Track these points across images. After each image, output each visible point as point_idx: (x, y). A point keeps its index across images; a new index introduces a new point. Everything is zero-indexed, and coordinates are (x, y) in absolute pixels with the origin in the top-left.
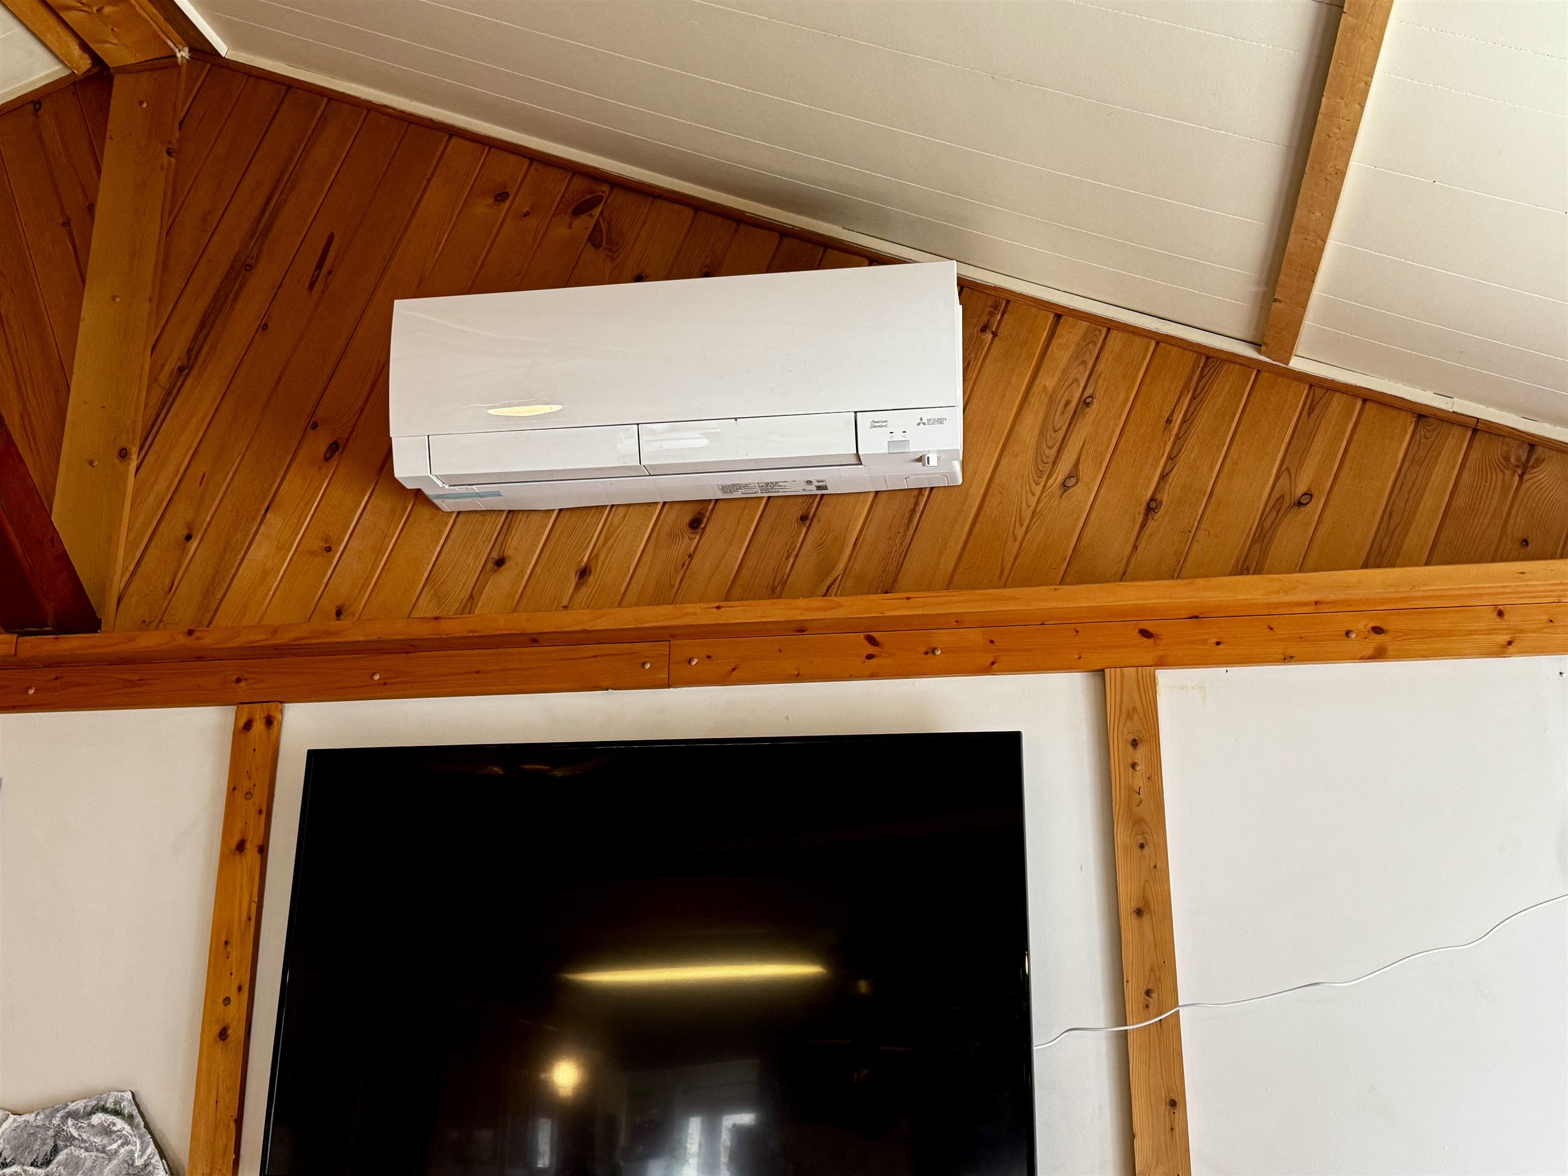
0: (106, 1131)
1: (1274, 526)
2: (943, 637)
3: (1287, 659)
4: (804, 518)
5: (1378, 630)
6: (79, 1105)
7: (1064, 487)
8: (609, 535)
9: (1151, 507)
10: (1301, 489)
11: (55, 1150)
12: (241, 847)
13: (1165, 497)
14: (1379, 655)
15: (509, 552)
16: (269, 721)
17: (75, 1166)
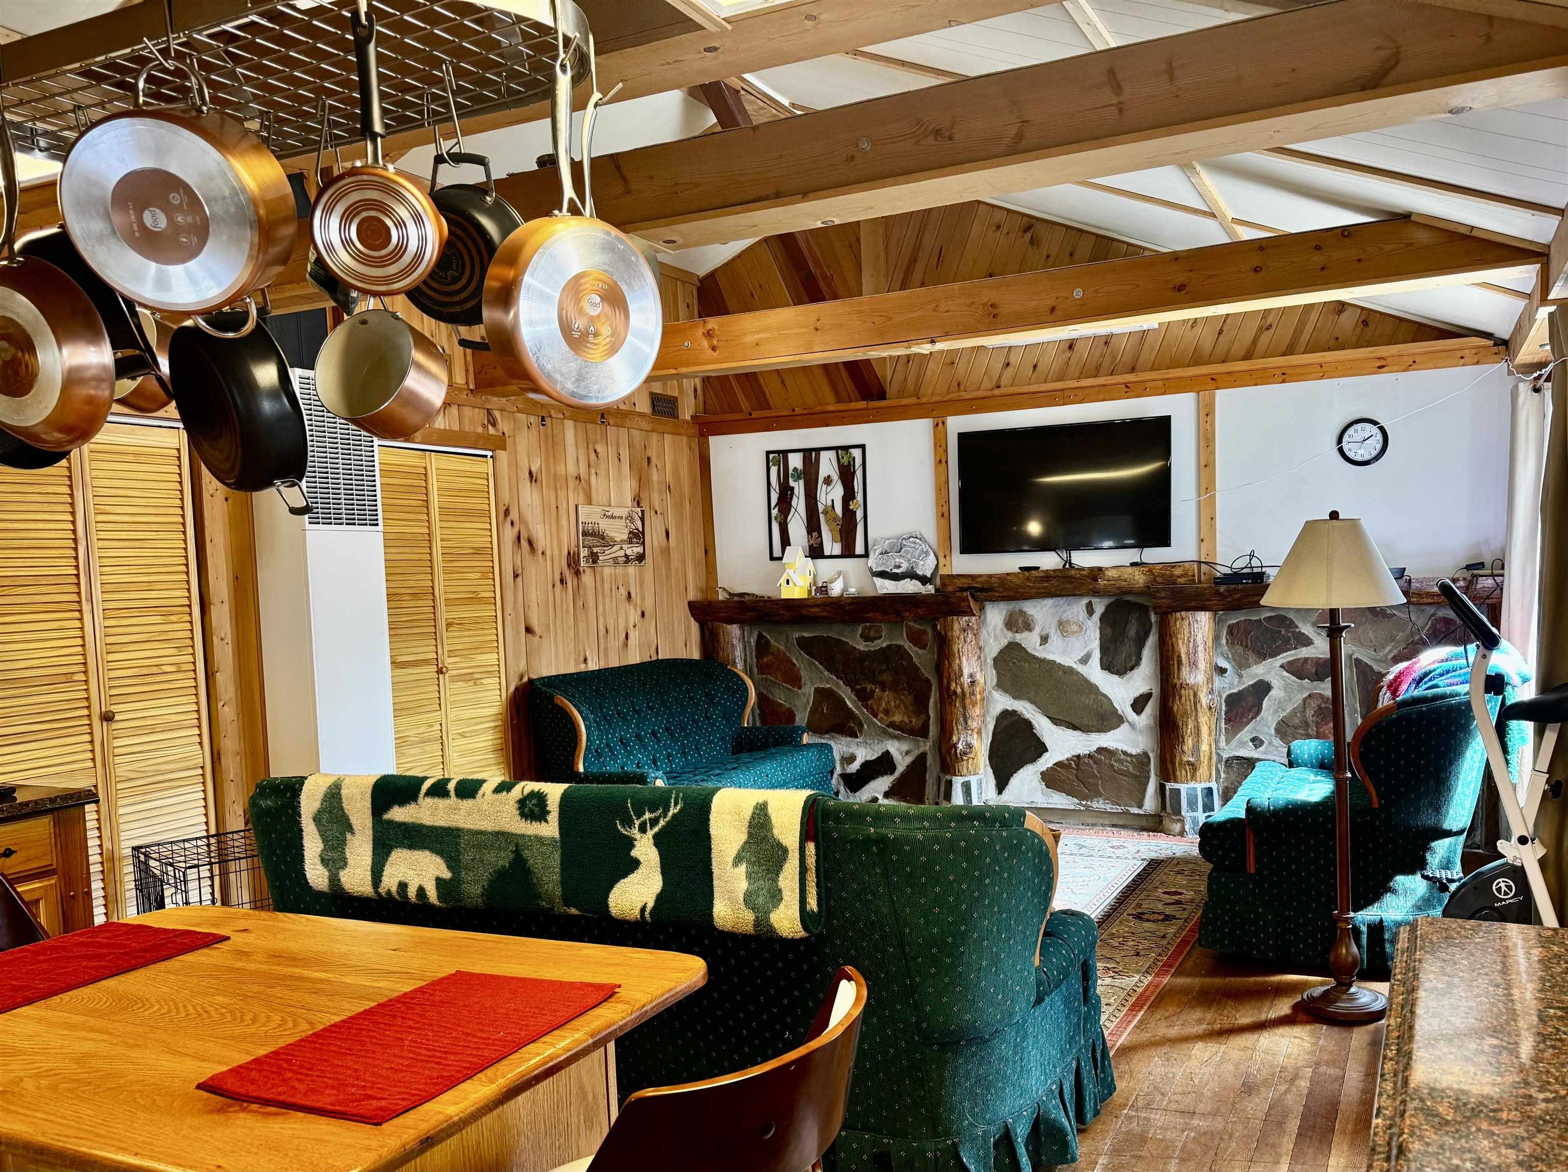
0: (915, 543)
1: (1259, 337)
2: (1149, 385)
3: (1256, 385)
4: (1106, 343)
5: (1284, 374)
6: (905, 536)
7: (1192, 327)
8: (1043, 352)
9: (1220, 333)
10: (1269, 323)
11: (901, 549)
12: (940, 461)
13: (1224, 329)
14: (1283, 381)
15: (1011, 361)
16: (943, 423)
17: (908, 552)
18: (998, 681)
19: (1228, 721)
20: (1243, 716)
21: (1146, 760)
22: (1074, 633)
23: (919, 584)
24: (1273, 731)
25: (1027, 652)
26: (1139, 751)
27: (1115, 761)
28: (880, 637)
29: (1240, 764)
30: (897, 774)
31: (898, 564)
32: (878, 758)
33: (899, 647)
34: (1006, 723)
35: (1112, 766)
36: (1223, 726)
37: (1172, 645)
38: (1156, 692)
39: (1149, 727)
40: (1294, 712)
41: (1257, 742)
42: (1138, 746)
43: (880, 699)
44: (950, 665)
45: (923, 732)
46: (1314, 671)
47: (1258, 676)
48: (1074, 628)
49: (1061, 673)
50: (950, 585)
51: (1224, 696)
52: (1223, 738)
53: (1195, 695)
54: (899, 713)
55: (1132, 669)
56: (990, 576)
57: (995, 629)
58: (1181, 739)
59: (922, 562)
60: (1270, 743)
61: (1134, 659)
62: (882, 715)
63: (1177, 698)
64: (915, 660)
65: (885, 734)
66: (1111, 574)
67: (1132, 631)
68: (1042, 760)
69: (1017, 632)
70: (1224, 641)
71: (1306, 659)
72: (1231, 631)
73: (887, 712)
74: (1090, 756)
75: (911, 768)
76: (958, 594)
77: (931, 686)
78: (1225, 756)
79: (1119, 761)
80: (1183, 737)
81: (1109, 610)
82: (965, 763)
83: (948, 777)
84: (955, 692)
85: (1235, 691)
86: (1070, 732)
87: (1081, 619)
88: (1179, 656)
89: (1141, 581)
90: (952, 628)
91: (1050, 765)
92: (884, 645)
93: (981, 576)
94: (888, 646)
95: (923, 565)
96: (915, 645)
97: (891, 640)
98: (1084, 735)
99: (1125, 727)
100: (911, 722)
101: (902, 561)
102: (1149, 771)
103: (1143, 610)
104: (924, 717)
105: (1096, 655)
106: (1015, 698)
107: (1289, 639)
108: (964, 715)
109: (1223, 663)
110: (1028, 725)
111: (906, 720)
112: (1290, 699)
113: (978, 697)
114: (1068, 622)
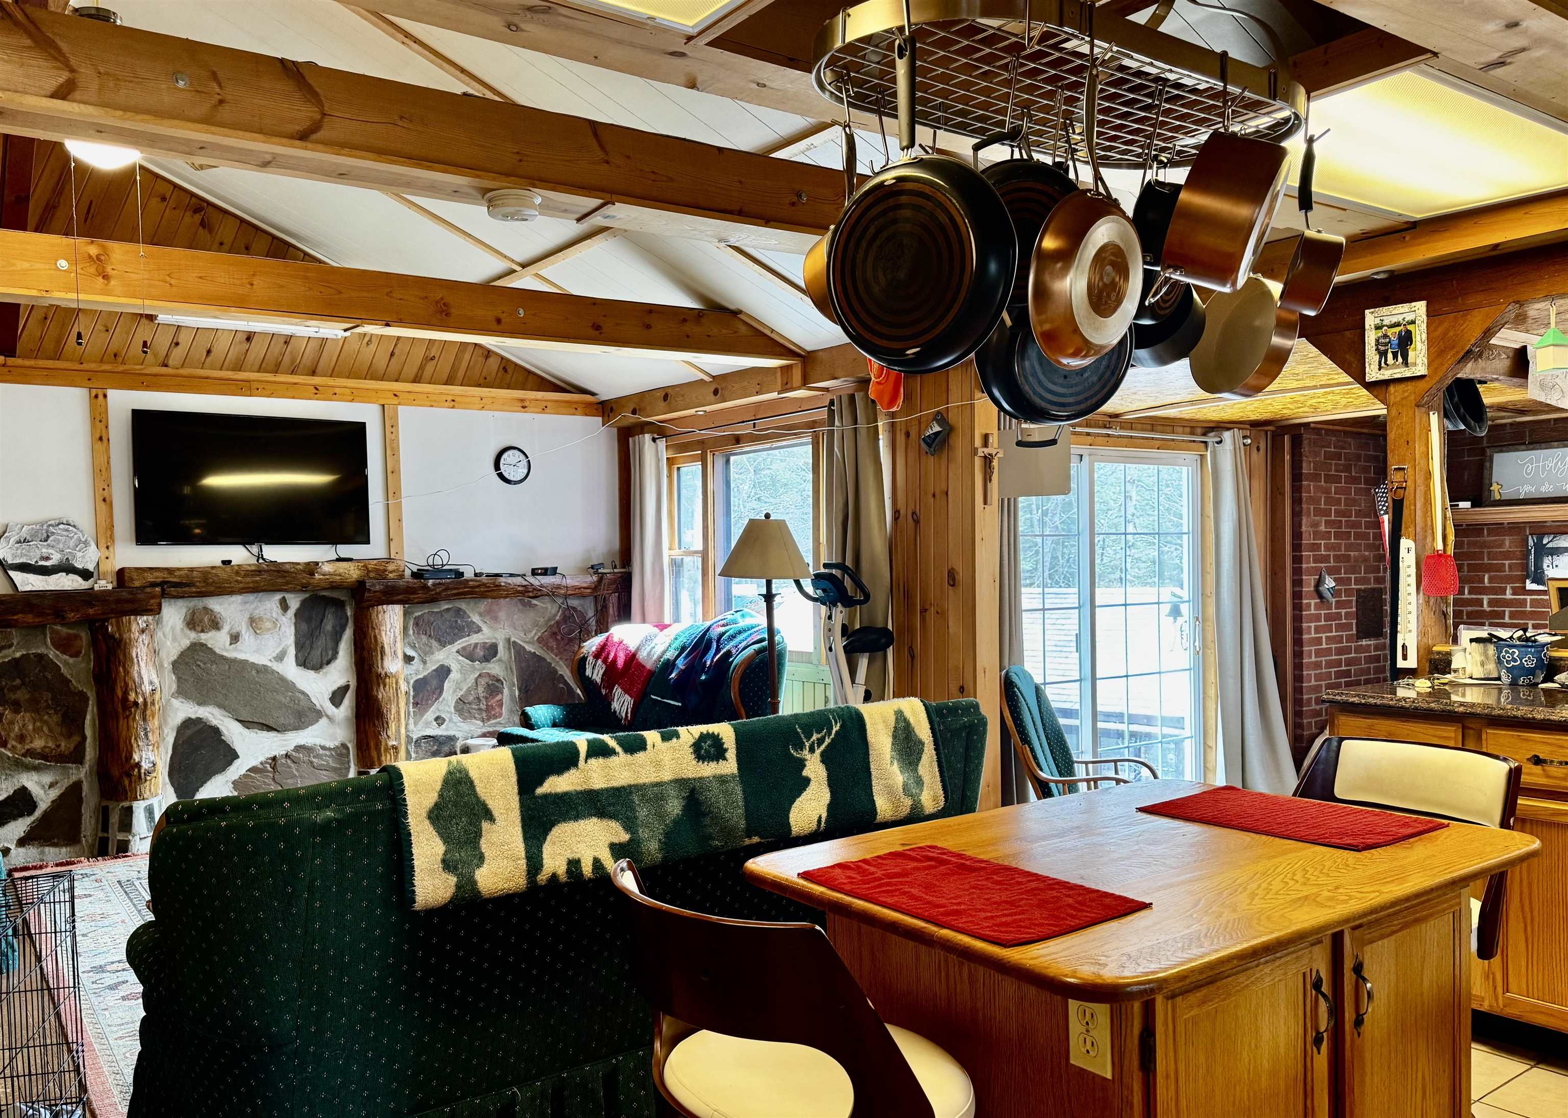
0: (67, 530)
1: (425, 365)
2: (337, 390)
3: (431, 405)
4: (286, 342)
5: (453, 400)
6: (52, 522)
7: (368, 344)
8: (215, 339)
9: (392, 354)
10: (432, 355)
11: (48, 537)
12: (101, 439)
13: (396, 351)
14: (455, 407)
15: (180, 341)
16: (105, 396)
17: (59, 541)
18: (178, 687)
19: (416, 704)
20: (427, 700)
21: (344, 751)
22: (269, 629)
23: (79, 579)
24: (453, 710)
25: (215, 653)
26: (337, 743)
27: (314, 757)
28: (10, 646)
29: (427, 742)
30: (38, 813)
31: (45, 555)
32: (8, 798)
33: (41, 657)
34: (189, 732)
35: (311, 762)
36: (411, 710)
37: (375, 637)
38: (353, 684)
39: (347, 719)
40: (469, 691)
41: (439, 720)
42: (335, 739)
43: (12, 723)
44: (127, 672)
45: (77, 757)
46: (482, 653)
47: (439, 661)
48: (268, 625)
49: (254, 672)
50: (137, 580)
51: (412, 682)
52: (411, 721)
53: (397, 683)
54: (41, 737)
55: (328, 663)
57: (173, 629)
58: (385, 725)
59: (80, 554)
60: (451, 720)
61: (330, 653)
62: (14, 743)
63: (382, 687)
64: (64, 670)
65: (20, 766)
67: (329, 625)
68: (232, 768)
69: (202, 631)
70: (411, 632)
71: (476, 645)
72: (416, 624)
73: (21, 738)
74: (287, 756)
75: (57, 804)
76: (148, 590)
77: (88, 699)
78: (415, 737)
79: (318, 756)
80: (387, 723)
81: (304, 603)
82: (148, 783)
83: (126, 804)
84: (136, 704)
85: (421, 676)
86: (265, 734)
87: (274, 615)
88: (383, 647)
90: (130, 630)
91: (243, 772)
92: (18, 655)
94: (23, 656)
95: (83, 557)
96: (63, 653)
97: (28, 649)
98: (279, 735)
99: (323, 721)
100: (59, 746)
101: (51, 551)
102: (349, 762)
103: (339, 605)
104: (76, 739)
105: (292, 651)
106: (199, 704)
107: (464, 628)
108: (145, 729)
109: (411, 653)
110: (216, 731)
111: (50, 744)
112: (465, 680)
113: (157, 707)
114: (260, 619)
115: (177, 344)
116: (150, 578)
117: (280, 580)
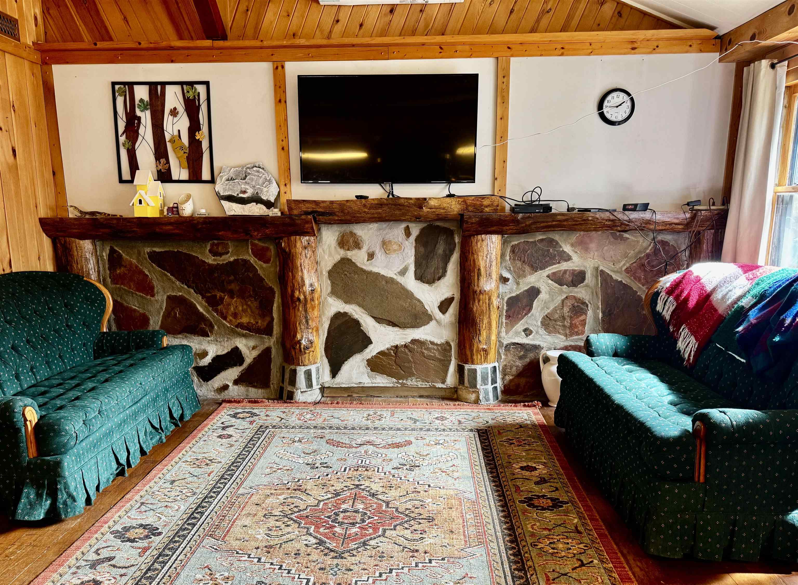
0: (258, 172)
1: (541, 18)
2: (459, 48)
3: (541, 55)
4: (421, 11)
5: (563, 48)
6: (249, 166)
7: (490, 4)
8: (367, 14)
9: (511, 12)
10: (548, 8)
11: (246, 176)
12: (280, 101)
13: (515, 9)
14: (562, 54)
15: (340, 18)
16: (283, 67)
17: (252, 180)
18: (332, 289)
19: (508, 317)
20: (518, 313)
21: (448, 348)
22: (395, 251)
23: (264, 207)
24: (539, 324)
25: (356, 266)
26: (443, 341)
27: (425, 349)
28: (228, 253)
29: (516, 348)
30: (245, 365)
31: (243, 190)
32: (228, 353)
33: (246, 262)
34: (338, 322)
35: (423, 353)
36: (504, 321)
37: (474, 260)
38: (457, 297)
39: (452, 324)
40: (555, 310)
41: (528, 332)
42: (442, 338)
43: (229, 305)
44: (294, 277)
45: (268, 331)
46: (570, 279)
47: (530, 283)
48: (395, 247)
49: (384, 283)
50: (296, 209)
51: (506, 299)
52: (503, 330)
53: (490, 299)
54: (246, 316)
55: (439, 279)
56: (332, 202)
57: (329, 246)
58: (478, 332)
59: (265, 189)
60: (537, 332)
61: (441, 271)
62: (231, 318)
63: (476, 301)
64: (260, 272)
65: (233, 333)
66: (432, 203)
67: (441, 249)
68: (367, 350)
69: (348, 250)
70: (508, 258)
71: (565, 271)
72: (513, 251)
73: (235, 315)
74: (405, 346)
75: (257, 360)
76: (303, 217)
77: (274, 293)
78: (505, 343)
79: (428, 349)
80: (479, 330)
81: (422, 231)
82: (307, 355)
83: (293, 367)
84: (299, 299)
85: (514, 295)
86: (390, 328)
87: (400, 239)
88: (479, 269)
89: (456, 209)
90: (295, 246)
91: (374, 354)
92: (232, 259)
93: (323, 202)
94: (235, 260)
95: (267, 191)
96: (259, 259)
97: (238, 255)
98: (401, 330)
99: (433, 323)
100: (257, 323)
101: (247, 187)
102: (450, 356)
103: (449, 233)
104: (268, 319)
105: (412, 269)
106: (346, 302)
107: (555, 256)
108: (306, 317)
109: (506, 274)
110: (357, 323)
111: (252, 321)
112: (553, 300)
113: (316, 302)
114: (390, 241)
115: (338, 21)
116: (304, 208)
117: (397, 212)
